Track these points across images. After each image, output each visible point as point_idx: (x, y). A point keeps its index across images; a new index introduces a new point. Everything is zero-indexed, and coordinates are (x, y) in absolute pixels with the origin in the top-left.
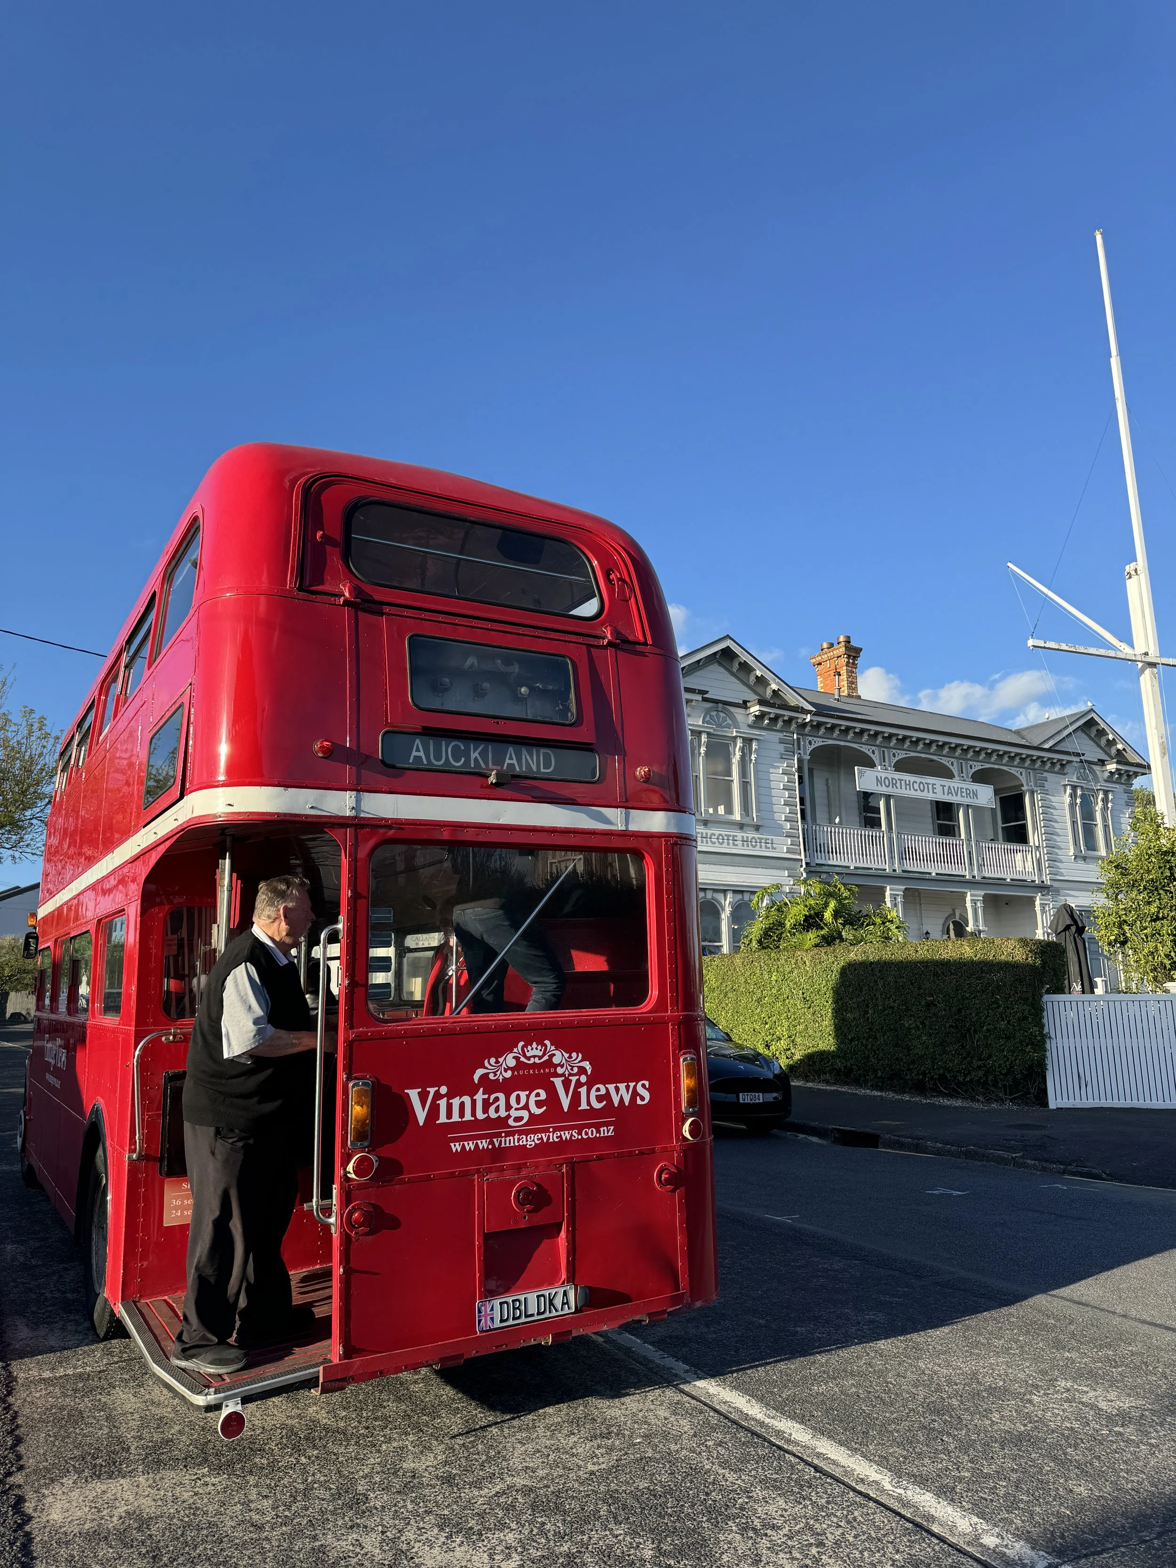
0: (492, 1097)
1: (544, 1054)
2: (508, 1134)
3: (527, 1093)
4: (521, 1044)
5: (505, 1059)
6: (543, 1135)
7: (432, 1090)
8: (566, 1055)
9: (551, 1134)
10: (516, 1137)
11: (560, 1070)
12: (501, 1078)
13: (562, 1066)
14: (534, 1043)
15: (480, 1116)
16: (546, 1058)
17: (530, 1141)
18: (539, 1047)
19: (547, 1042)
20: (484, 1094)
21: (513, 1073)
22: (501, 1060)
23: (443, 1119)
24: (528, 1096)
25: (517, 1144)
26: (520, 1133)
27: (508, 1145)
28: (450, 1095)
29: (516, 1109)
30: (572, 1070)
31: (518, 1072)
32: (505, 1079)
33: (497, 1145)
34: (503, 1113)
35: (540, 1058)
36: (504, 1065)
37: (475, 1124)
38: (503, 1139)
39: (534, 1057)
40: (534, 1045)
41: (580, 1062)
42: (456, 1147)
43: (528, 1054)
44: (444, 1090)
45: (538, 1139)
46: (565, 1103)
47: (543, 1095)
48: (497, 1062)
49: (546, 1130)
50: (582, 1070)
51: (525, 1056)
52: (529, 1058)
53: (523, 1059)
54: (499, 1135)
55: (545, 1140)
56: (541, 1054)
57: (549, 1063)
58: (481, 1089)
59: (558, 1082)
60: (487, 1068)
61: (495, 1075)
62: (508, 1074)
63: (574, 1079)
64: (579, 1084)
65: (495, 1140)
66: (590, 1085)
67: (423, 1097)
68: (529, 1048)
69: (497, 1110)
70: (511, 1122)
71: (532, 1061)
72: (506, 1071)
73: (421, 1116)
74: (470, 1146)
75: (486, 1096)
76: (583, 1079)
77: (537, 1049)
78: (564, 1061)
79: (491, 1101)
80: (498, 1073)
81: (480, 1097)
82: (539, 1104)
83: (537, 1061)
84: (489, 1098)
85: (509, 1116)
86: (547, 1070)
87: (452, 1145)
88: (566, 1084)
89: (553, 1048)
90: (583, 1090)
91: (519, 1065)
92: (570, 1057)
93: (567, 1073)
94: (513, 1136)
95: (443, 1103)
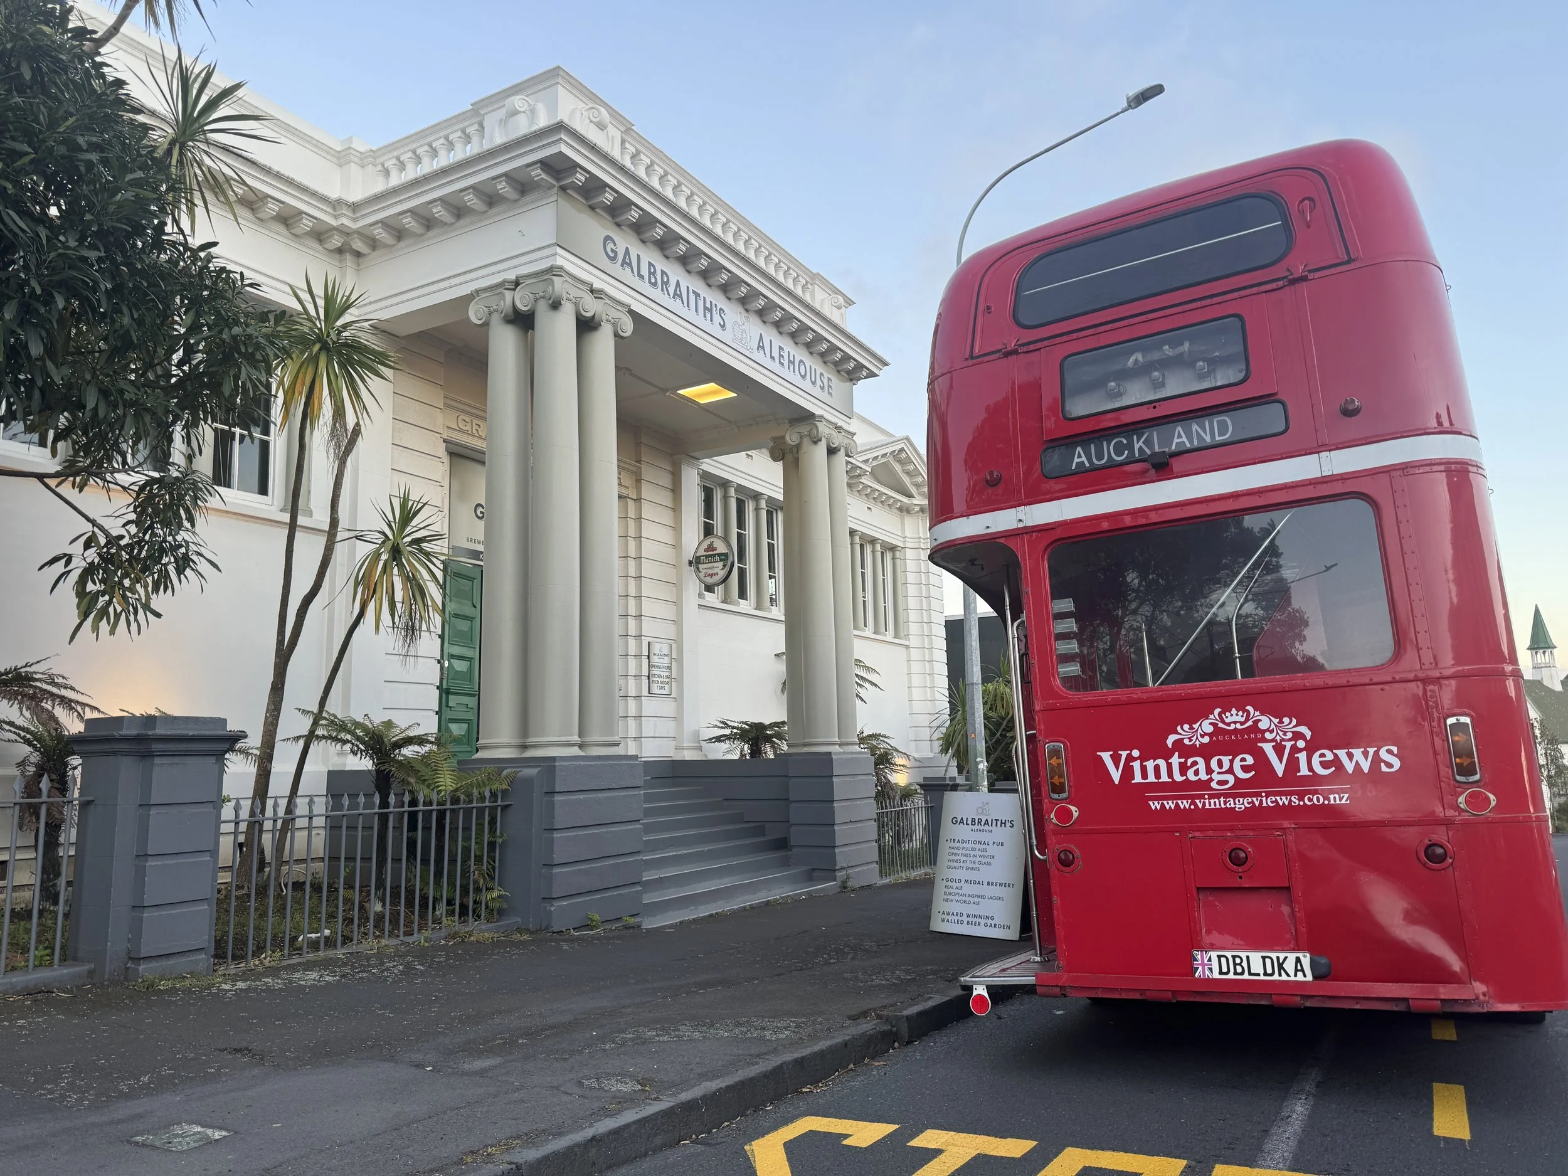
0: (1190, 761)
1: (1247, 720)
2: (1211, 797)
3: (1230, 757)
4: (1217, 711)
5: (1200, 725)
6: (1254, 799)
7: (1124, 754)
8: (1276, 721)
9: (1264, 799)
10: (1222, 799)
11: (1268, 736)
12: (1198, 743)
13: (1272, 732)
14: (1234, 709)
15: (1178, 778)
16: (1250, 723)
17: (1241, 804)
18: (1240, 713)
19: (1249, 708)
20: (1179, 757)
21: (1211, 738)
22: (1196, 726)
23: (1138, 779)
24: (1232, 761)
25: (1223, 806)
26: (1226, 796)
27: (1213, 806)
28: (1143, 758)
29: (1219, 773)
30: (1285, 733)
31: (1217, 738)
32: (1202, 744)
33: (1200, 806)
34: (1203, 776)
35: (1242, 723)
36: (1200, 731)
37: (1173, 785)
38: (1207, 801)
39: (1235, 723)
40: (1234, 711)
41: (1294, 727)
42: (1155, 805)
43: (1227, 721)
44: (1136, 753)
45: (1249, 803)
46: (1279, 768)
47: (1250, 760)
48: (1191, 728)
49: (1258, 795)
50: (1298, 736)
51: (1223, 722)
52: (1229, 724)
53: (1221, 725)
54: (1201, 797)
55: (1257, 804)
56: (1243, 719)
57: (1255, 728)
58: (1177, 754)
59: (1268, 748)
60: (1180, 734)
61: (1191, 741)
62: (1206, 740)
63: (1288, 745)
64: (1295, 750)
65: (1197, 801)
66: (1310, 750)
67: (1116, 759)
68: (1228, 714)
69: (1197, 773)
70: (1214, 785)
71: (1233, 727)
72: (1202, 736)
73: (1116, 776)
74: (1170, 805)
75: (1183, 760)
76: (1301, 744)
77: (1237, 715)
78: (1273, 726)
79: (1189, 764)
80: (1194, 739)
81: (1175, 760)
82: (1245, 769)
83: (1238, 726)
84: (1186, 761)
85: (1211, 780)
86: (1252, 736)
87: (1151, 803)
88: (1279, 750)
89: (1257, 713)
90: (1302, 757)
91: (1217, 731)
92: (1281, 722)
93: (1278, 738)
94: (1219, 798)
95: (1136, 765)
